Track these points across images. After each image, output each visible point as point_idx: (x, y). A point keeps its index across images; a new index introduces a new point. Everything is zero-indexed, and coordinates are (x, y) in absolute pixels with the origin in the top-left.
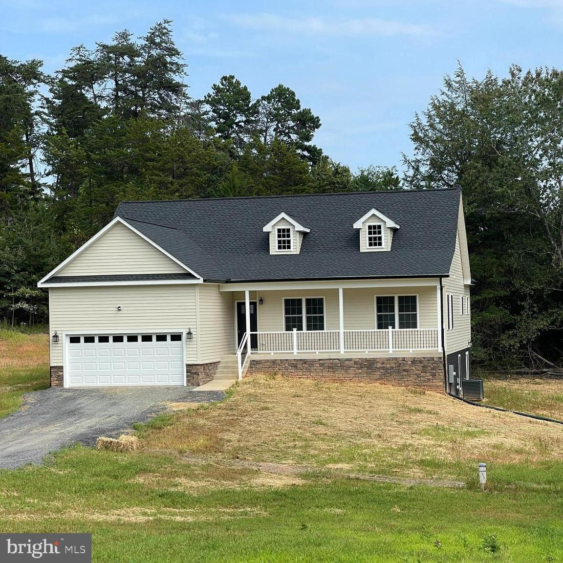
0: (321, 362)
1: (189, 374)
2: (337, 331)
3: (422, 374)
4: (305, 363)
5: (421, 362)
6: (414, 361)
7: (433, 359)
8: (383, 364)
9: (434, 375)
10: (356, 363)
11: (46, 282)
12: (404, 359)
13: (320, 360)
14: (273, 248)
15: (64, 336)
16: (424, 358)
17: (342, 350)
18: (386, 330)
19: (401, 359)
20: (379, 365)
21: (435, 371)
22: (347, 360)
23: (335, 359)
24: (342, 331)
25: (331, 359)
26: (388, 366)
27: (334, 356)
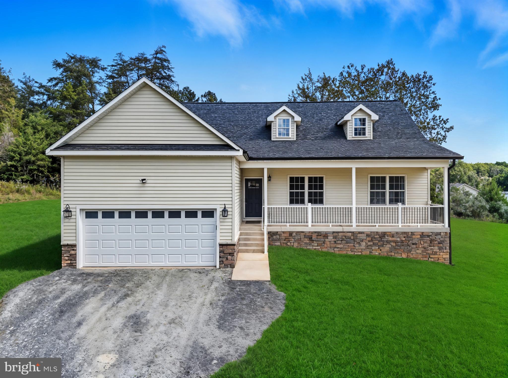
0: (335, 234)
1: (222, 254)
2: (349, 206)
4: (320, 235)
5: (428, 236)
6: (423, 235)
7: (439, 234)
8: (393, 237)
9: (440, 249)
10: (368, 235)
11: (57, 149)
12: (413, 233)
13: (334, 232)
14: (274, 135)
15: (78, 211)
16: (432, 233)
17: (354, 224)
18: (396, 206)
19: (410, 234)
21: (442, 245)
22: (360, 233)
23: (348, 232)
24: (354, 206)
25: (344, 232)
26: (399, 239)
27: (346, 229)
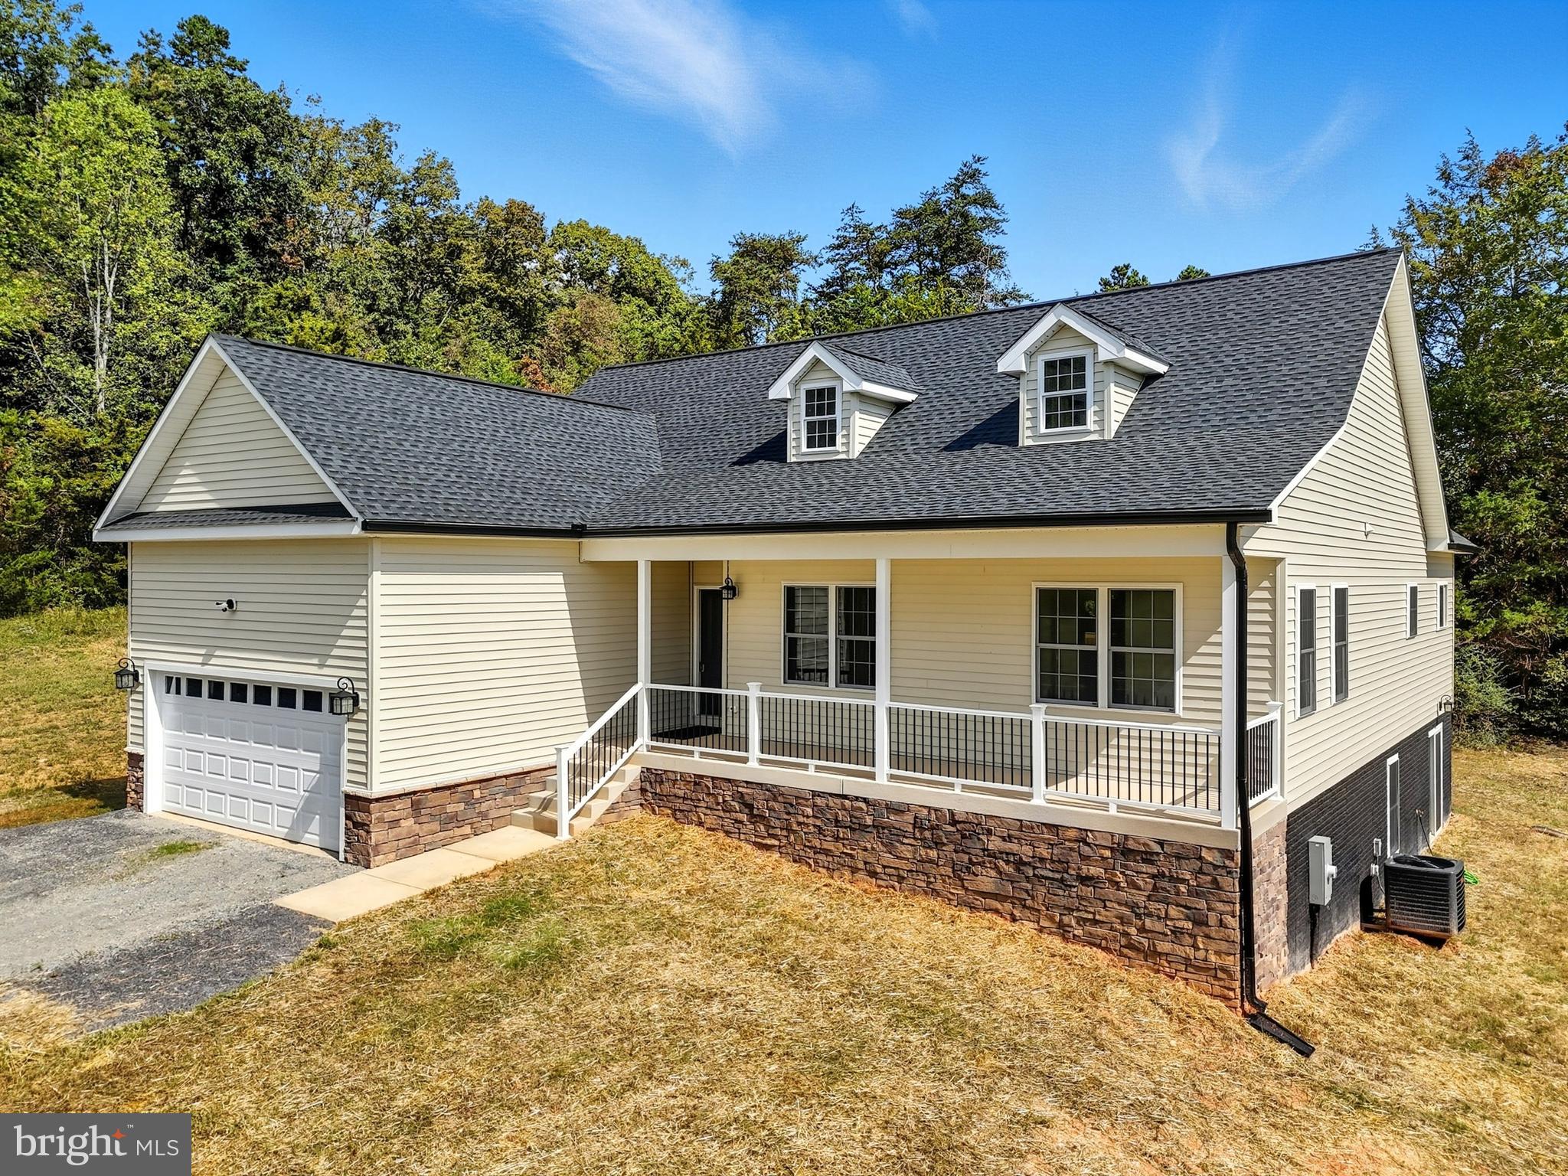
0: (819, 801)
2: (870, 703)
3: (1153, 906)
4: (775, 800)
5: (1148, 857)
6: (1124, 850)
7: (1196, 853)
8: (1009, 838)
9: (1200, 919)
10: (919, 822)
12: (1083, 837)
13: (815, 794)
14: (796, 444)
16: (1161, 843)
17: (883, 769)
18: (1025, 717)
19: (1072, 834)
20: (995, 844)
21: (1202, 904)
22: (891, 808)
23: (857, 799)
24: (883, 703)
25: (845, 797)
26: (1027, 850)
27: (854, 786)
